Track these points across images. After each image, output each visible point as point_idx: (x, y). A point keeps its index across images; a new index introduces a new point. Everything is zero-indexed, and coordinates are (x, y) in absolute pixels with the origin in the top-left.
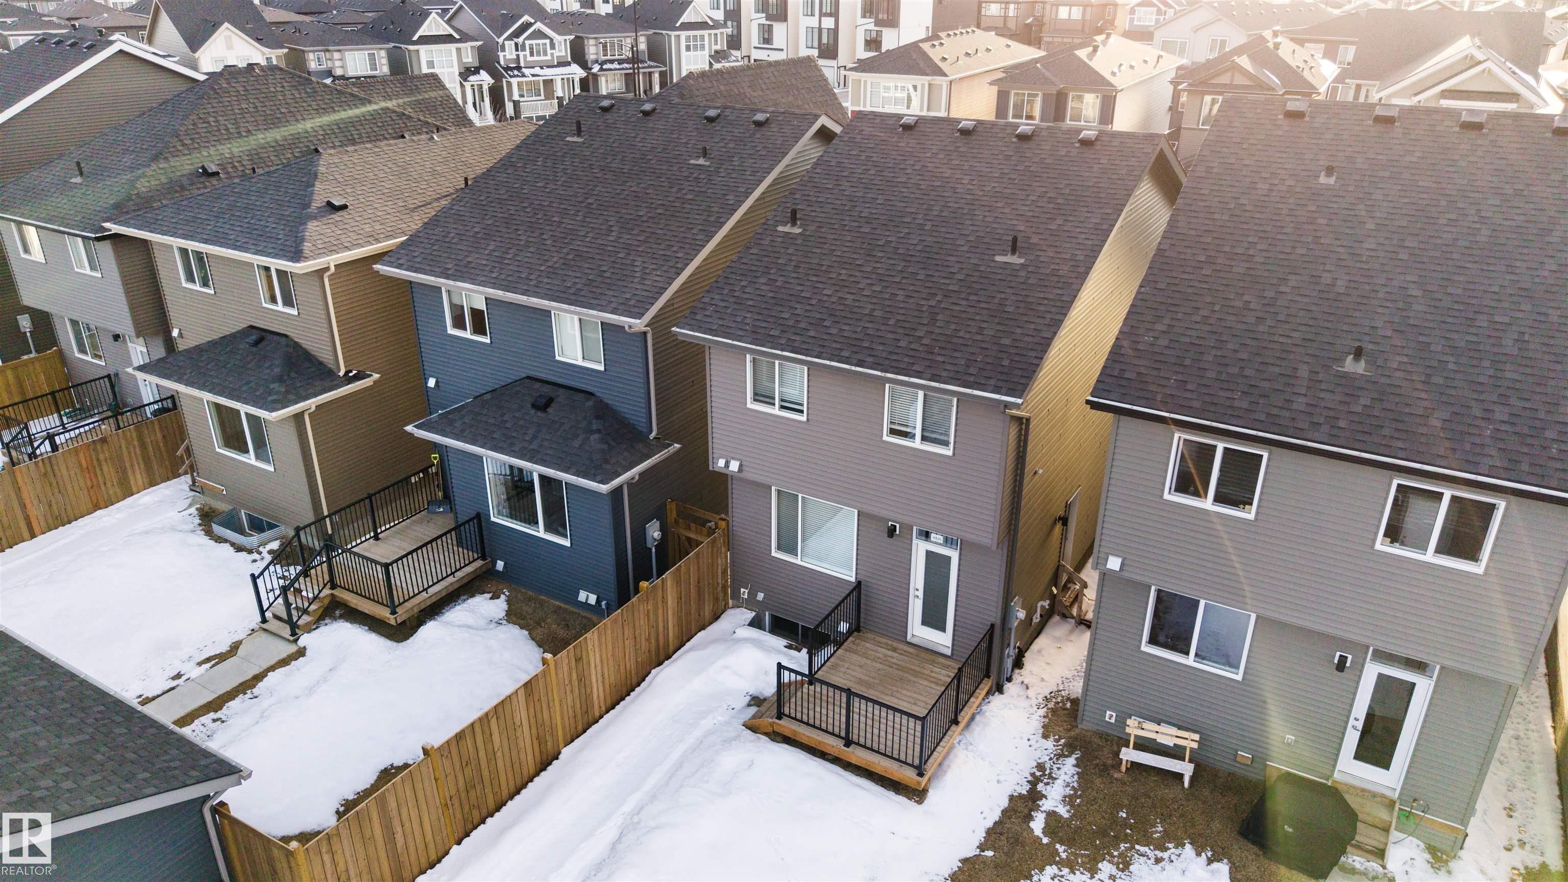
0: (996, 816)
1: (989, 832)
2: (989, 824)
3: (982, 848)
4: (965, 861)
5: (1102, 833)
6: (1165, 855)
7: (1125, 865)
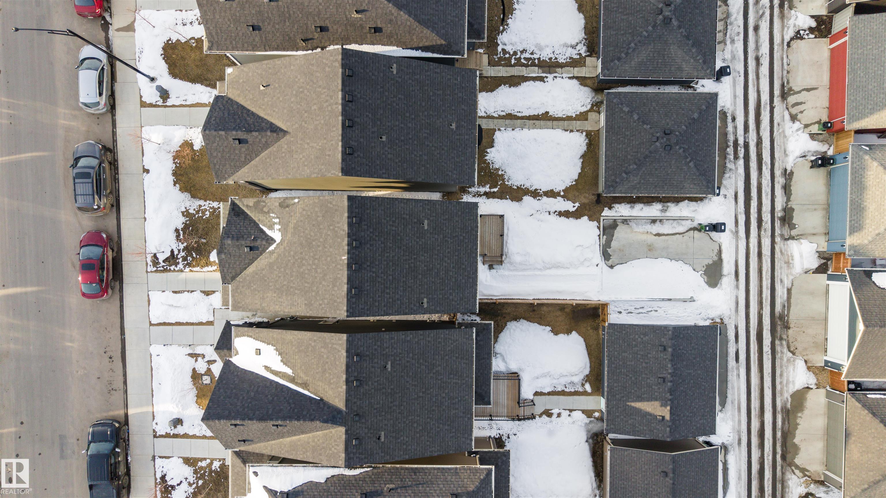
0: (497, 200)
1: (501, 199)
2: (499, 200)
3: (507, 199)
4: (512, 201)
5: (491, 176)
6: (491, 162)
7: (498, 170)
